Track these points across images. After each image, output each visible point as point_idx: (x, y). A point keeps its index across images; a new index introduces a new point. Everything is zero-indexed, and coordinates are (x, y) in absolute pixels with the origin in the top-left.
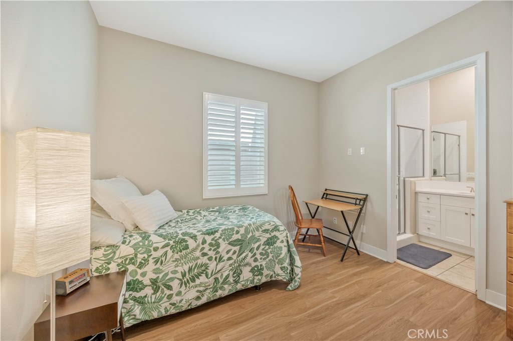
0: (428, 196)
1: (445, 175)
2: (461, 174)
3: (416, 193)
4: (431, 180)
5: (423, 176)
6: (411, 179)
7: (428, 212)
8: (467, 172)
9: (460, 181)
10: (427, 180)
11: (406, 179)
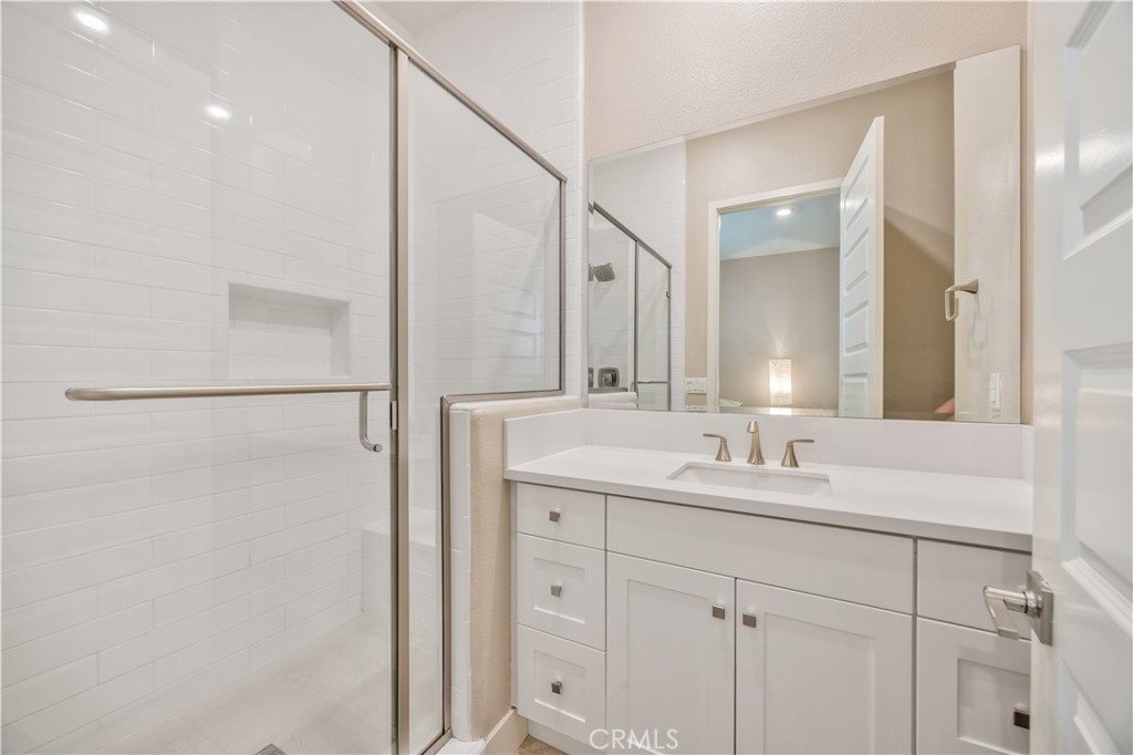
0: (557, 502)
1: (635, 383)
2: (672, 383)
3: (509, 485)
4: (586, 405)
5: (561, 388)
6: (481, 407)
7: (557, 591)
8: (687, 375)
9: (669, 409)
10: (571, 405)
11: (457, 407)
